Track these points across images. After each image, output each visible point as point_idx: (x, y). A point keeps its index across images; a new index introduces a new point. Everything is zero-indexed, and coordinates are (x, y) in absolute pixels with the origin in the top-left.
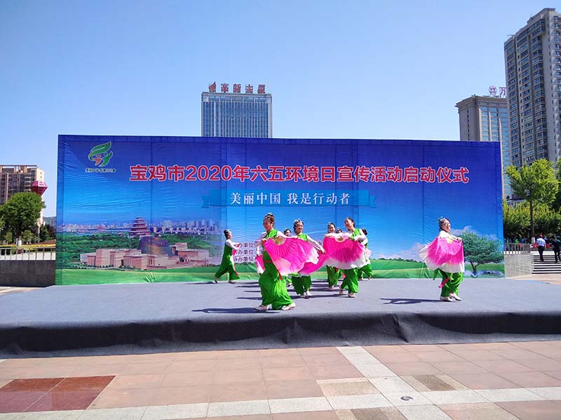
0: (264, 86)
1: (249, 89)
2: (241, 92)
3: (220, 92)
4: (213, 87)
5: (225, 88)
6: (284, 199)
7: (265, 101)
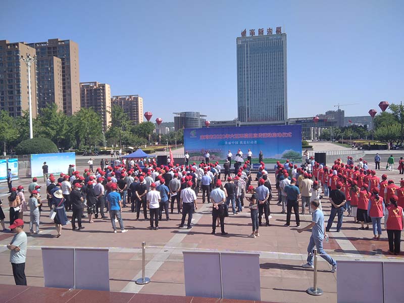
0: (280, 28)
1: (270, 31)
2: (264, 34)
3: (249, 36)
4: (244, 33)
5: (252, 32)
6: (239, 143)
7: (281, 39)
